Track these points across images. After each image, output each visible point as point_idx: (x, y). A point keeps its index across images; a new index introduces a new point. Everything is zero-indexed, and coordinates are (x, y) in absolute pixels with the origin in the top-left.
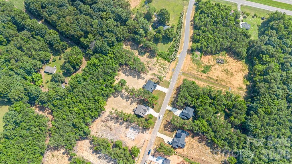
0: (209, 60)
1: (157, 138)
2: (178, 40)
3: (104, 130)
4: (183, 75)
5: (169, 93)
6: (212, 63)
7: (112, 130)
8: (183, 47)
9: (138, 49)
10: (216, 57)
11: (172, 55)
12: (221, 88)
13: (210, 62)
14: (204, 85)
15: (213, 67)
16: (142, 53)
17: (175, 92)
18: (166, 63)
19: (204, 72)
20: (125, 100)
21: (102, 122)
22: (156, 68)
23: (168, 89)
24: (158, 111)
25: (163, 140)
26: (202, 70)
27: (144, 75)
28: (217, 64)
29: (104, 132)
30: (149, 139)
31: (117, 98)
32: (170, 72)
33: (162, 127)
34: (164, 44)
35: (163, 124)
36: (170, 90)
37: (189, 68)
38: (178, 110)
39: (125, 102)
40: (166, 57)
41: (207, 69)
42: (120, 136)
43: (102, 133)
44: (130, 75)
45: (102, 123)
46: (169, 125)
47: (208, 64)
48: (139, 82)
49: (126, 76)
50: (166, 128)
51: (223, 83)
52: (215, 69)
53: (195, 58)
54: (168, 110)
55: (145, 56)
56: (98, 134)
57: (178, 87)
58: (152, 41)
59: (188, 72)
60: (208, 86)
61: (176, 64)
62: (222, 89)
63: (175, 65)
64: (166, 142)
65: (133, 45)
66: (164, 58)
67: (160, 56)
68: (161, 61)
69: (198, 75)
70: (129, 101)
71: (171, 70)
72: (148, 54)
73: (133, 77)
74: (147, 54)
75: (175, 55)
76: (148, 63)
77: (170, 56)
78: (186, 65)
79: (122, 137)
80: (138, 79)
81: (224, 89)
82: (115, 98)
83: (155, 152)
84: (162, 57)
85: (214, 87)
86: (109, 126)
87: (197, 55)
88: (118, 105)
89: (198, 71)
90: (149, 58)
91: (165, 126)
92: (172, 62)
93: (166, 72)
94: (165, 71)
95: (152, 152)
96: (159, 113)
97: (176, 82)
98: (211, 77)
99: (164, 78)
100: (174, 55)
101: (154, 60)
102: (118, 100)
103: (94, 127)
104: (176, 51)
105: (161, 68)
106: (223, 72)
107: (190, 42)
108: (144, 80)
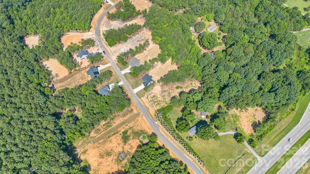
0: (132, 148)
1: (108, 62)
3: (141, 37)
4: (137, 113)
5: (131, 92)
6: (127, 147)
7: (137, 41)
8: (163, 133)
10: (128, 156)
11: (161, 117)
12: (100, 135)
13: (129, 147)
14: (115, 123)
15: (122, 144)
17: (129, 97)
18: (158, 107)
19: (125, 132)
22: (160, 96)
23: (135, 93)
24: (125, 75)
25: (103, 64)
26: (128, 133)
27: (161, 83)
28: (122, 151)
30: (113, 58)
31: (157, 56)
32: (147, 105)
33: (112, 70)
34: (178, 119)
35: (113, 72)
36: (133, 94)
37: (139, 123)
38: (113, 88)
39: (150, 58)
41: (125, 138)
43: (141, 35)
44: (168, 74)
45: (147, 38)
47: (128, 143)
48: (159, 76)
49: (170, 70)
50: (110, 72)
51: (102, 141)
52: (119, 144)
53: (144, 135)
54: (120, 81)
55: (178, 95)
56: (142, 33)
57: (130, 102)
59: (136, 119)
60: (111, 126)
61: (151, 115)
62: (98, 136)
64: (101, 65)
66: (163, 109)
67: (168, 107)
68: (163, 105)
69: (127, 125)
70: (148, 61)
71: (149, 107)
72: (177, 98)
73: (165, 75)
75: (160, 120)
76: (169, 93)
77: (162, 114)
78: (143, 122)
79: (128, 44)
80: (161, 77)
81: (97, 137)
82: (159, 54)
83: (101, 56)
84: (165, 107)
85: (105, 130)
87: (145, 139)
88: (152, 54)
89: (130, 128)
90: (173, 97)
92: (155, 112)
94: (151, 101)
95: (103, 54)
97: (135, 104)
98: (116, 135)
99: (147, 97)
101: (168, 100)
102: (155, 55)
103: (148, 33)
104: (163, 124)
105: (156, 100)
106: (111, 149)
107: (163, 145)
108: (157, 81)
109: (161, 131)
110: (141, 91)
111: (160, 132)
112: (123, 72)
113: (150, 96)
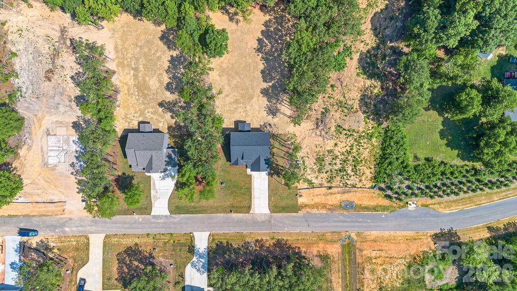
1: (83, 239)
2: (478, 181)
3: (37, 53)
4: (343, 246)
5: (255, 223)
7: (50, 80)
8: (455, 209)
9: (383, 41)
11: (407, 183)
16: (374, 65)
17: (269, 242)
18: (368, 172)
20: (166, 79)
21: (59, 34)
22: (332, 142)
23: (268, 212)
24: (175, 208)
25: (84, 261)
27: (286, 109)
29: (31, 57)
30: (71, 212)
31: (165, 48)
32: (336, 199)
33: (129, 242)
34: (442, 134)
35: (137, 240)
36: (268, 223)
37: (379, 261)
38: (205, 275)
39: (160, 81)
40: (390, 163)
42: (40, 115)
43: (26, 50)
44: (266, 59)
45: (56, 35)
46: (140, 261)
48: (255, 99)
49: (255, 44)
50: (129, 255)
54: (192, 239)
55: (364, 82)
56: (16, 35)
57: (289, 247)
58: (435, 86)
59: (359, 260)
61: (375, 209)
63: (372, 203)
64: (81, 274)
65: (392, 18)
66: (383, 159)
67: (385, 141)
68: (369, 150)
70: (169, 97)
71: (346, 197)
72: (376, 91)
73: (263, 72)
74: (376, 87)
75: (412, 194)
76: (341, 104)
77: (400, 174)
78: (385, 246)
79: (40, 120)
80: (265, 92)
82: (162, 38)
83: (36, 250)
84: (383, 149)
86: (59, 62)
88: (142, 61)
90: (361, 100)
91: (133, 252)
92: (377, 192)
93: (329, 185)
94: (330, 179)
95: (34, 241)
96: (171, 212)
97: (306, 234)
99: (306, 185)
100: (409, 187)
101: (361, 123)
102: (158, 54)
103: (30, 12)
104: (431, 191)
105: (338, 161)
107: (489, 228)
108: (270, 117)
109: (447, 211)
110: (272, 191)
111: (445, 215)
112: (160, 207)
113: (309, 171)
